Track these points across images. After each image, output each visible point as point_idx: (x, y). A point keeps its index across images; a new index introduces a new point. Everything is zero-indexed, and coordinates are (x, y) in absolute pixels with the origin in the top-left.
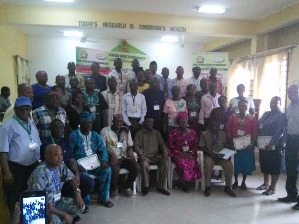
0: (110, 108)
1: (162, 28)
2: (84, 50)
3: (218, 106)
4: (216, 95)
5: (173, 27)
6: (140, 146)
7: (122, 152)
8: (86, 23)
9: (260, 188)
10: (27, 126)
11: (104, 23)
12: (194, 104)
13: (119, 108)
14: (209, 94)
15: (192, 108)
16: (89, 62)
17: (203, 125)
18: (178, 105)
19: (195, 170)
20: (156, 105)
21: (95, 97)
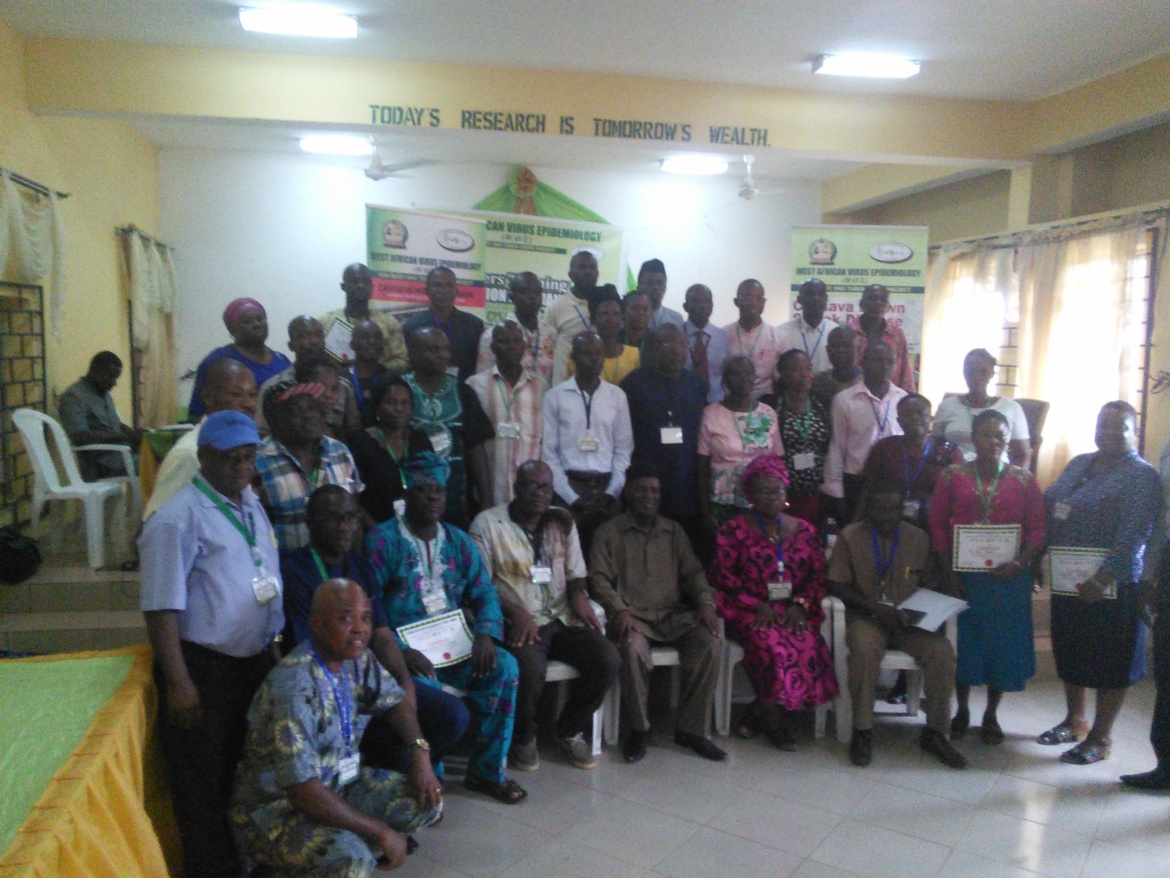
0: (501, 438)
1: (679, 133)
2: (395, 217)
3: (897, 430)
4: (886, 390)
5: (720, 128)
6: (611, 577)
7: (551, 603)
8: (398, 113)
9: (1050, 738)
10: (243, 517)
11: (463, 113)
12: (807, 422)
13: (534, 437)
14: (860, 387)
15: (801, 438)
16: (413, 260)
17: (841, 499)
18: (748, 424)
19: (818, 669)
20: (671, 425)
21: (445, 398)
